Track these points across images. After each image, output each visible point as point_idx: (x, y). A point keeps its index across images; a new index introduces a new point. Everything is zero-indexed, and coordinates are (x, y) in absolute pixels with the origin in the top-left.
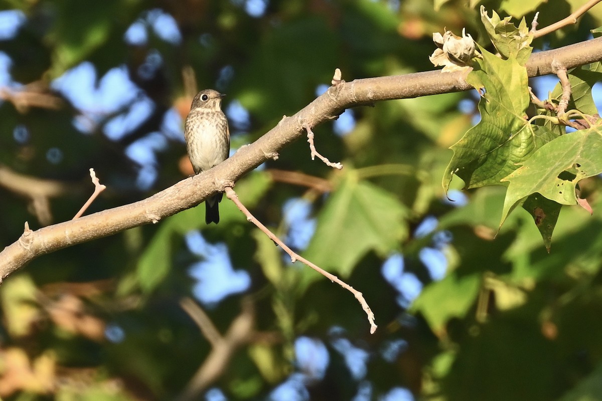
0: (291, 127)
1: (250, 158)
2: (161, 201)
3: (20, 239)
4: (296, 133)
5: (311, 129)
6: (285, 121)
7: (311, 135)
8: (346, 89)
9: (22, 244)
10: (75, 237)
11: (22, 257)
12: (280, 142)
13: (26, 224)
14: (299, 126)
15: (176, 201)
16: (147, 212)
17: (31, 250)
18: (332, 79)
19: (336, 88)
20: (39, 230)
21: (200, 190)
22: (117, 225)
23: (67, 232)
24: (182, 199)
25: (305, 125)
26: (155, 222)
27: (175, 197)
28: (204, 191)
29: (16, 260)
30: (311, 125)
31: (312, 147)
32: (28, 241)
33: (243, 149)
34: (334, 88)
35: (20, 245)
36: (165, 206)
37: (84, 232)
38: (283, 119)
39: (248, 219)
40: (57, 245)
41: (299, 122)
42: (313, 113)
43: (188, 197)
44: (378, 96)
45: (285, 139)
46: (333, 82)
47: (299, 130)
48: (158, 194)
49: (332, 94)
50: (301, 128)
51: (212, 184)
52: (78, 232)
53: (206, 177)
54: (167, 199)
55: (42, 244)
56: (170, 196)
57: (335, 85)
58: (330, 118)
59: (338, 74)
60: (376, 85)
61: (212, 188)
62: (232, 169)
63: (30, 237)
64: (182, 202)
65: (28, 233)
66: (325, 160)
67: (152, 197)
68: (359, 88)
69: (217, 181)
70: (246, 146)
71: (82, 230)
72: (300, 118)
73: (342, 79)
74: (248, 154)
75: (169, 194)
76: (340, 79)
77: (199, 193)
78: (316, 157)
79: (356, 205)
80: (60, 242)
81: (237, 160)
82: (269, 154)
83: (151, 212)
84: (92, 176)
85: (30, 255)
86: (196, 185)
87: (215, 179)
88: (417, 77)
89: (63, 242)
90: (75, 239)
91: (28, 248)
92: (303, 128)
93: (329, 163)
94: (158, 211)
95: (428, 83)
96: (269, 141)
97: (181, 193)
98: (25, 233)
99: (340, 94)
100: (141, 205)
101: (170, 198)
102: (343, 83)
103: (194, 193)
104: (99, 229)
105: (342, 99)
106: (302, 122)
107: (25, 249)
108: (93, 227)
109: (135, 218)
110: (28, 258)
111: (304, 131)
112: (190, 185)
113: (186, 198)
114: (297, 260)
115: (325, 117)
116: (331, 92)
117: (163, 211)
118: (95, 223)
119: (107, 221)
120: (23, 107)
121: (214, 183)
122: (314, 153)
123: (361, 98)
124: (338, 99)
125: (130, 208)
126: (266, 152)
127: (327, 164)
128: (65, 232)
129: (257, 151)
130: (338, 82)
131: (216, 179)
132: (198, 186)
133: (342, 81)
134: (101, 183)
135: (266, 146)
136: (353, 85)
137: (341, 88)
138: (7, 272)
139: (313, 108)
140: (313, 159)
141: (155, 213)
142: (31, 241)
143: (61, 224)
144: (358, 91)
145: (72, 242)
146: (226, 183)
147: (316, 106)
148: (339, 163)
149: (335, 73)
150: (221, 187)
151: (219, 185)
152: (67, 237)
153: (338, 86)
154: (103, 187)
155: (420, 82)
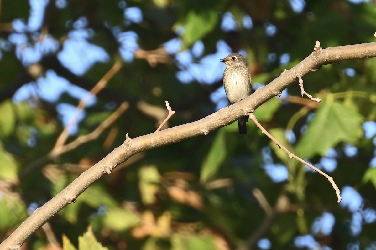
0: (289, 76)
1: (264, 95)
2: (209, 121)
3: (123, 144)
4: (292, 80)
5: (301, 77)
6: (286, 73)
7: (301, 81)
8: (323, 53)
9: (124, 147)
10: (157, 143)
11: (125, 154)
12: (282, 85)
13: (127, 135)
14: (294, 75)
15: (219, 121)
16: (201, 128)
17: (130, 150)
18: (314, 47)
19: (317, 53)
20: (135, 138)
21: (233, 114)
22: (182, 136)
23: (152, 140)
24: (222, 120)
25: (298, 75)
26: (205, 134)
27: (218, 119)
28: (236, 115)
29: (121, 157)
30: (302, 75)
31: (302, 88)
32: (128, 145)
33: (259, 89)
34: (316, 52)
35: (123, 147)
36: (212, 124)
37: (162, 139)
38: (284, 71)
39: (263, 132)
40: (146, 148)
41: (294, 73)
42: (303, 68)
43: (226, 119)
44: (342, 57)
45: (285, 84)
46: (315, 49)
47: (294, 78)
48: (207, 117)
49: (314, 56)
50: (295, 77)
51: (240, 110)
52: (159, 140)
53: (237, 106)
54: (213, 120)
55: (137, 147)
56: (215, 118)
57: (316, 51)
58: (313, 71)
59: (318, 44)
60: (341, 51)
61: (240, 113)
62: (253, 101)
63: (129, 143)
64: (222, 121)
65: (128, 140)
66: (310, 96)
67: (204, 118)
68: (331, 53)
69: (244, 109)
70: (261, 87)
71: (161, 139)
72: (295, 71)
73: (320, 47)
74: (263, 93)
75: (214, 117)
76: (319, 47)
77: (233, 116)
78: (304, 94)
79: (332, 115)
80: (148, 146)
81: (256, 96)
82: (276, 93)
83: (203, 128)
84: (167, 106)
85: (129, 153)
86: (231, 111)
87: (242, 108)
88: (366, 46)
89: (150, 146)
90: (157, 144)
91: (128, 149)
92: (297, 77)
93: (312, 98)
94: (208, 127)
95: (373, 49)
96: (276, 84)
97: (222, 116)
98: (127, 140)
99: (319, 56)
100: (197, 124)
101: (215, 119)
102: (321, 49)
103: (230, 116)
104: (171, 138)
105: (321, 59)
106: (296, 73)
107: (127, 150)
108: (168, 137)
109: (193, 131)
110: (128, 156)
111: (297, 79)
112: (227, 111)
113: (225, 119)
114: (292, 157)
115: (310, 70)
116: (314, 55)
117: (210, 127)
118: (169, 134)
119: (177, 133)
120: (153, 63)
121: (242, 110)
122: (303, 92)
123: (332, 59)
124: (318, 59)
125: (191, 125)
126: (274, 92)
128: (151, 140)
129: (268, 90)
130: (318, 49)
131: (243, 108)
132: (232, 112)
133: (321, 48)
134: (172, 109)
135: (274, 87)
136: (327, 51)
137: (320, 52)
138: (116, 164)
139: (303, 64)
140: (303, 96)
141: (206, 128)
142: (130, 145)
143: (148, 135)
144: (330, 54)
145: (155, 146)
146: (249, 110)
147: (304, 63)
148: (319, 98)
149: (316, 43)
150: (246, 113)
151: (245, 111)
152: (152, 143)
153: (318, 51)
154: (174, 112)
155: (368, 49)
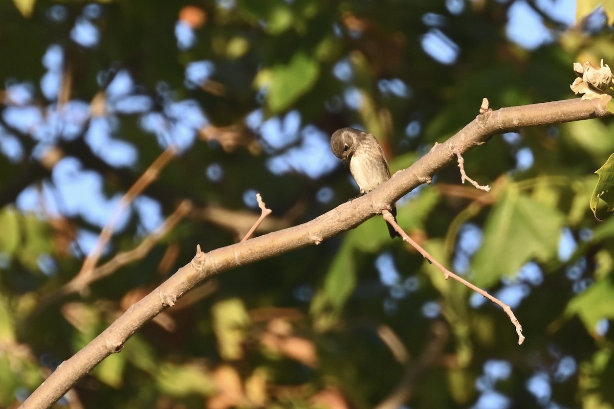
0: (442, 153)
1: (405, 182)
2: (323, 224)
3: (193, 261)
4: (447, 159)
5: (461, 154)
6: (437, 147)
7: (461, 160)
8: (493, 117)
9: (195, 266)
10: (243, 258)
11: (195, 277)
12: (433, 167)
13: (198, 247)
14: (450, 152)
15: (337, 223)
16: (310, 234)
17: (203, 270)
18: (480, 108)
19: (484, 116)
20: (210, 252)
21: (359, 213)
22: (282, 247)
23: (236, 254)
24: (343, 221)
25: (456, 151)
26: (317, 243)
27: (336, 220)
28: (362, 214)
29: (189, 280)
30: (461, 151)
31: (462, 171)
32: (200, 263)
33: (398, 174)
34: (482, 116)
35: (193, 266)
36: (327, 228)
37: (251, 253)
38: (435, 146)
39: (404, 239)
40: (227, 266)
41: (450, 148)
42: (463, 139)
43: (348, 219)
44: (523, 123)
45: (437, 165)
46: (481, 111)
47: (450, 156)
48: (320, 217)
49: (480, 122)
50: (452, 154)
51: (370, 207)
52: (246, 253)
53: (364, 200)
54: (328, 222)
55: (213, 265)
56: (331, 219)
57: (483, 114)
58: (479, 144)
59: (485, 103)
60: (521, 113)
61: (369, 211)
62: (389, 192)
63: (202, 259)
64: (342, 224)
65: (200, 255)
66: (475, 183)
67: (314, 220)
68: (506, 116)
69: (374, 204)
70: (401, 171)
71: (250, 252)
72: (451, 145)
73: (489, 107)
74: (403, 179)
75: (330, 217)
76: (487, 108)
77: (358, 215)
78: (466, 180)
79: (518, 216)
80: (230, 263)
81: (393, 184)
82: (423, 178)
83: (314, 234)
84: (258, 201)
85: (202, 275)
86: (355, 208)
87: (372, 202)
88: (558, 105)
89: (233, 264)
90: (244, 260)
91: (200, 269)
92: (454, 154)
93: (478, 186)
94: (320, 232)
95: (569, 110)
96: (423, 166)
97: (342, 216)
98: (198, 255)
99: (487, 122)
100: (304, 228)
101: (331, 221)
102: (490, 111)
103: (353, 215)
104: (266, 251)
105: (490, 126)
106: (452, 148)
107: (198, 270)
108: (260, 249)
109: (299, 240)
110: (200, 279)
111: (455, 157)
112: (350, 208)
113: (346, 220)
114: (449, 277)
115: (474, 144)
116: (480, 120)
117: (324, 232)
118: (262, 245)
119: (274, 243)
121: (372, 206)
122: (464, 177)
123: (507, 125)
124: (486, 126)
125: (295, 230)
126: (420, 177)
127: (477, 187)
128: (234, 253)
129: (411, 175)
130: (486, 110)
131: (374, 202)
132: (357, 209)
133: (490, 109)
134: (267, 207)
135: (420, 171)
136: (499, 113)
137: (488, 115)
138: (181, 292)
139: (463, 135)
140: (463, 182)
141: (317, 234)
142: (203, 263)
143: (230, 246)
144: (504, 118)
145: (241, 263)
146: (383, 206)
147: (465, 133)
148: (488, 186)
149: (483, 102)
150: (378, 210)
151: (376, 208)
152: (237, 258)
153: (486, 114)
154: (269, 211)
155: (561, 109)
